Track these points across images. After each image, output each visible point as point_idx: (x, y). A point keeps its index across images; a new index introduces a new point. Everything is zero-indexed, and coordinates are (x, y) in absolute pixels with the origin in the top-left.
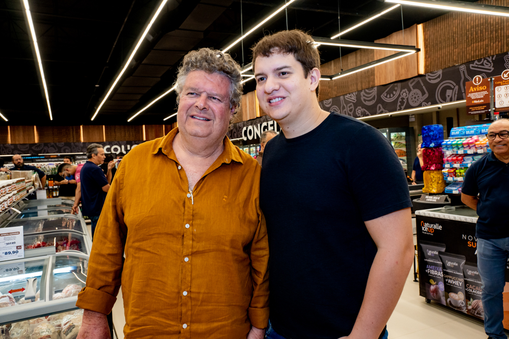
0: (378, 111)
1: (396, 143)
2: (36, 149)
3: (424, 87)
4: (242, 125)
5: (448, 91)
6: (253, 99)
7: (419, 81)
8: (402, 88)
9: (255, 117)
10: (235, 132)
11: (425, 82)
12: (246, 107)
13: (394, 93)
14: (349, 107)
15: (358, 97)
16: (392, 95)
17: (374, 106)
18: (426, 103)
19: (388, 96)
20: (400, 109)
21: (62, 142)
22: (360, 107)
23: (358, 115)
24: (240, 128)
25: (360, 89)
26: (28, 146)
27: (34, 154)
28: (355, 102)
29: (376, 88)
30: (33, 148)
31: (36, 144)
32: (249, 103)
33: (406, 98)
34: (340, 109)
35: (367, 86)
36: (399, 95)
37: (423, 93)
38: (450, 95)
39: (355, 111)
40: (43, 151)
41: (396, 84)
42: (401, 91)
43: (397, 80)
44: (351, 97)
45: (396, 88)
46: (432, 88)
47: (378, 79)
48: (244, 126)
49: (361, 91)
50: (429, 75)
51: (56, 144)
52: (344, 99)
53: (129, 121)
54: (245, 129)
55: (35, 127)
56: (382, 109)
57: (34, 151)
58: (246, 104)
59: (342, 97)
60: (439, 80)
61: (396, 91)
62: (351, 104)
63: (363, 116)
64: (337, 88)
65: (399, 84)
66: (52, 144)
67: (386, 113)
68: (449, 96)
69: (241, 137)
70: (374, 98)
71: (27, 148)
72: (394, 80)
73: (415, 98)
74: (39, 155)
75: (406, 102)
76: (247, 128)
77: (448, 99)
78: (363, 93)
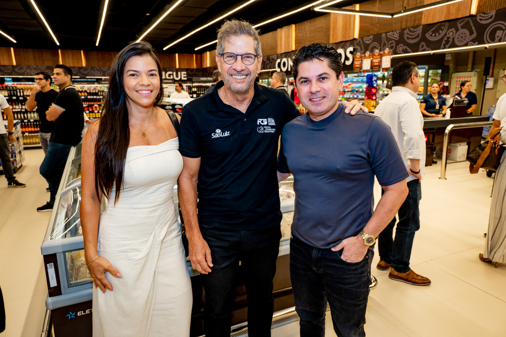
0: (420, 49)
1: (432, 79)
2: (84, 72)
3: (473, 28)
4: (276, 58)
5: (498, 31)
6: (289, 33)
7: (468, 21)
8: (450, 28)
9: (291, 51)
10: (267, 64)
11: (476, 22)
12: (281, 40)
13: (440, 32)
14: (391, 44)
15: (401, 34)
16: (437, 34)
17: (417, 44)
18: (472, 43)
19: (433, 35)
20: (444, 48)
21: (106, 66)
22: (402, 45)
23: (399, 52)
24: (273, 60)
25: (404, 27)
26: (77, 69)
27: (83, 76)
28: (397, 39)
29: (421, 27)
30: (82, 71)
31: (83, 67)
32: (285, 37)
33: (452, 38)
34: (380, 46)
35: (412, 24)
36: (446, 35)
37: (471, 33)
38: (500, 36)
39: (396, 48)
40: (90, 75)
41: (443, 24)
42: (448, 30)
43: (446, 19)
44: (393, 34)
45: (443, 28)
46: (481, 29)
47: (426, 18)
48: (278, 58)
49: (405, 29)
50: (480, 16)
51: (100, 68)
52: (386, 36)
53: (164, 49)
54: (279, 61)
55: (82, 52)
56: (425, 47)
57: (83, 74)
58: (281, 38)
59: (384, 35)
60: (491, 20)
61: (442, 30)
62: (393, 41)
63: (404, 53)
64: (380, 25)
65: (447, 24)
66: (98, 68)
67: (428, 51)
68: (498, 37)
69: (275, 68)
70: (418, 37)
71: (76, 71)
72: (443, 19)
73: (462, 37)
74: (87, 77)
75: (451, 41)
76: (281, 60)
77: (497, 39)
78: (407, 31)
